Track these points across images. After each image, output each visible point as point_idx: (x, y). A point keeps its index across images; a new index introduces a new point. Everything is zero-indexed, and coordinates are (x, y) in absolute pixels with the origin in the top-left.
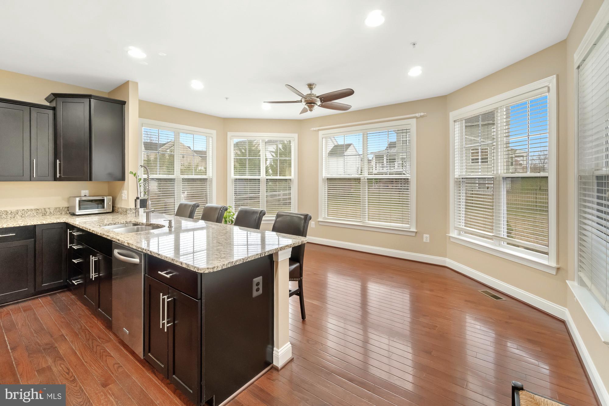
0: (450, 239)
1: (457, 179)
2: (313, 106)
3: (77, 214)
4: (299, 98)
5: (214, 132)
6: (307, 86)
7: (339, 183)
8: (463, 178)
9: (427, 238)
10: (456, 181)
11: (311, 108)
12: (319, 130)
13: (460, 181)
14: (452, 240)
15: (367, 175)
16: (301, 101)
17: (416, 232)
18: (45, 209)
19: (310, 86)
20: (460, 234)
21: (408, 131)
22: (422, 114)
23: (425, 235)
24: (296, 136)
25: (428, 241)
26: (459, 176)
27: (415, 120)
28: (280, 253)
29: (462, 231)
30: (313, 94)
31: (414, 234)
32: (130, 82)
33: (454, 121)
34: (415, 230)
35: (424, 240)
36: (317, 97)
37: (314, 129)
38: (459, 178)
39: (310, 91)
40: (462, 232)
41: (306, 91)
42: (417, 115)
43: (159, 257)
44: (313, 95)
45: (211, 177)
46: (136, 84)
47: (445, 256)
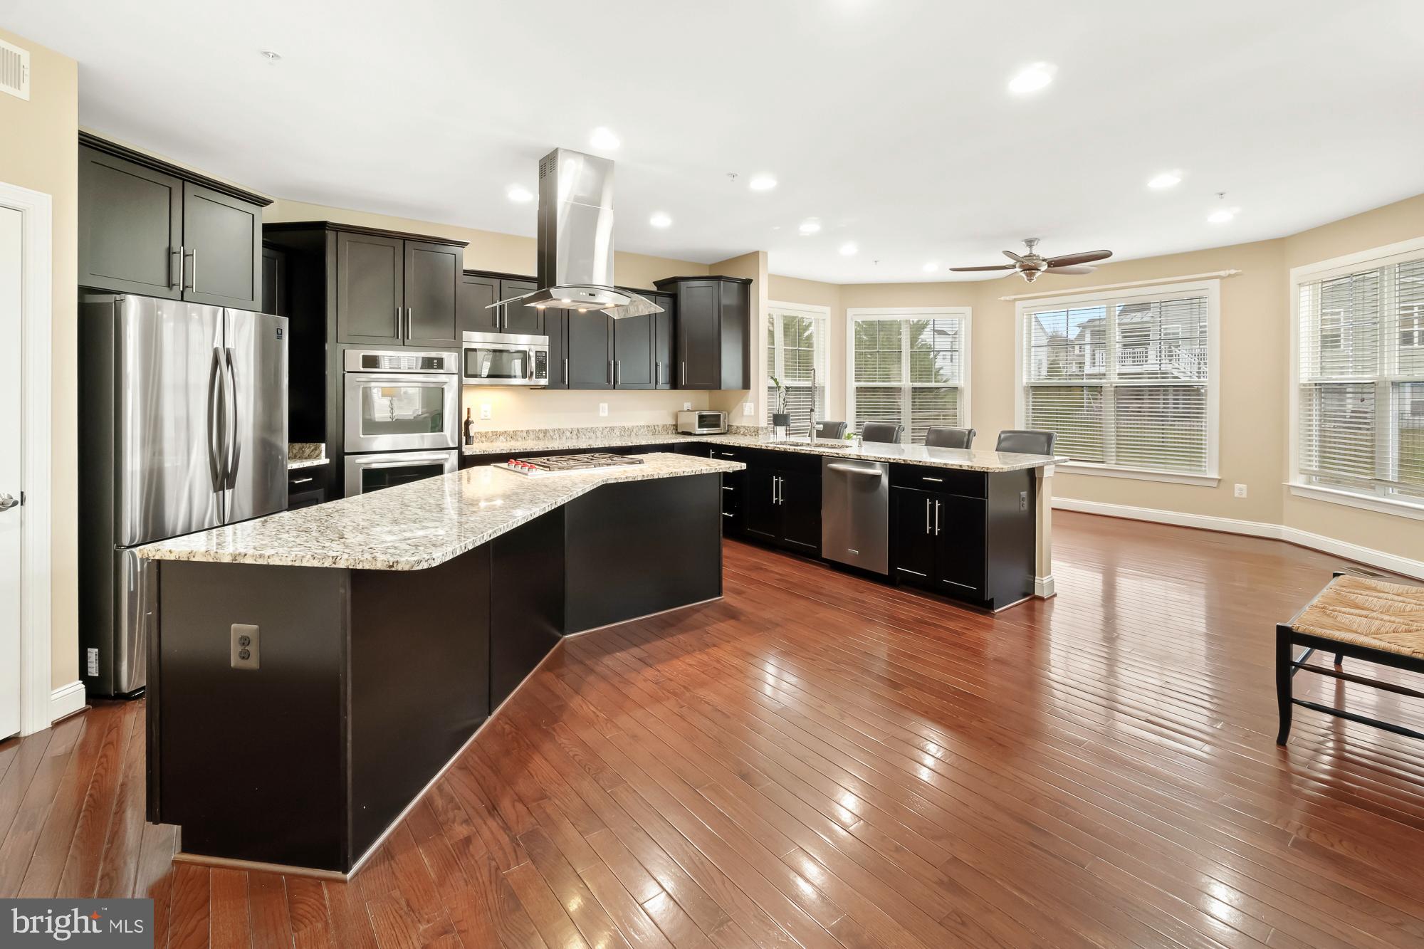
0: (1289, 491)
1: (1304, 385)
2: (1034, 274)
3: (697, 433)
4: (1012, 262)
5: (827, 310)
6: (1024, 243)
7: (1048, 395)
8: (1316, 384)
9: (1241, 490)
10: (1302, 390)
11: (1031, 277)
12: (1015, 300)
13: (1310, 390)
14: (1294, 492)
15: (1117, 380)
16: (1014, 267)
17: (1219, 480)
18: (654, 426)
19: (1030, 243)
20: (1310, 482)
21: (1202, 300)
22: (1233, 272)
23: (1237, 486)
24: (968, 310)
25: (1244, 496)
26: (1310, 380)
27: (1218, 280)
28: (1045, 467)
29: (1314, 475)
30: (1035, 256)
31: (1215, 484)
32: (760, 253)
33: (1300, 284)
34: (1216, 476)
35: (1236, 494)
36: (1044, 260)
37: (1008, 298)
38: (1310, 385)
39: (1028, 248)
40: (1314, 477)
41: (1022, 251)
42: (1222, 273)
43: (921, 464)
44: (1034, 258)
45: (822, 385)
46: (766, 253)
47: (1279, 521)
